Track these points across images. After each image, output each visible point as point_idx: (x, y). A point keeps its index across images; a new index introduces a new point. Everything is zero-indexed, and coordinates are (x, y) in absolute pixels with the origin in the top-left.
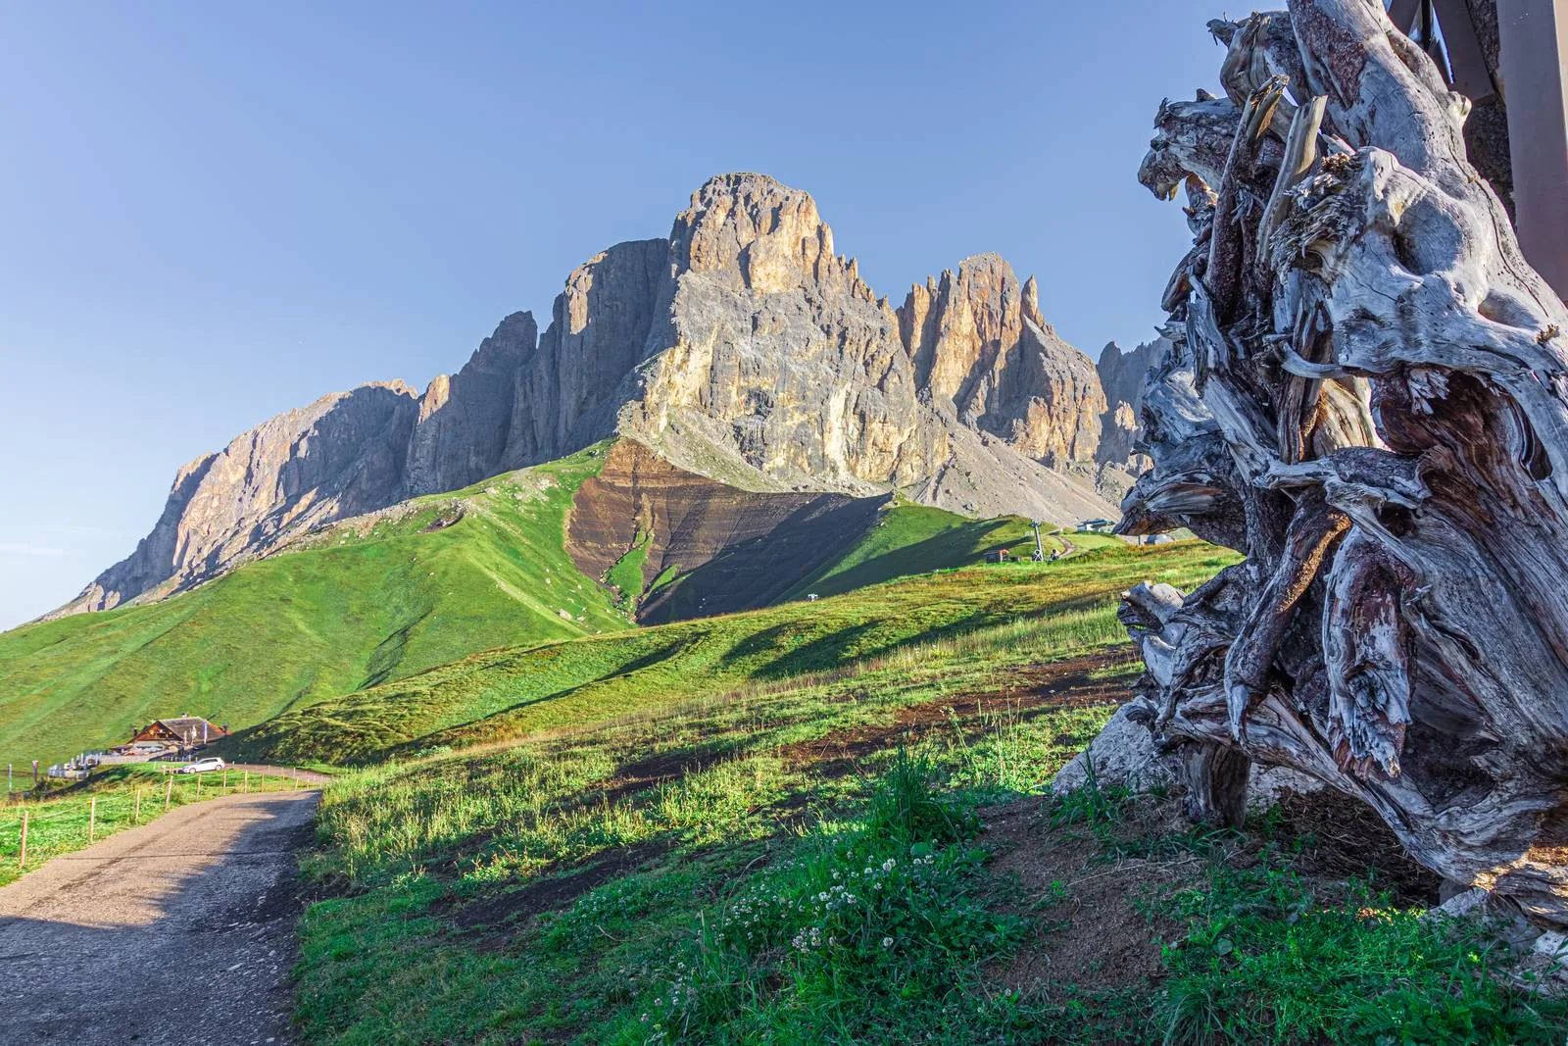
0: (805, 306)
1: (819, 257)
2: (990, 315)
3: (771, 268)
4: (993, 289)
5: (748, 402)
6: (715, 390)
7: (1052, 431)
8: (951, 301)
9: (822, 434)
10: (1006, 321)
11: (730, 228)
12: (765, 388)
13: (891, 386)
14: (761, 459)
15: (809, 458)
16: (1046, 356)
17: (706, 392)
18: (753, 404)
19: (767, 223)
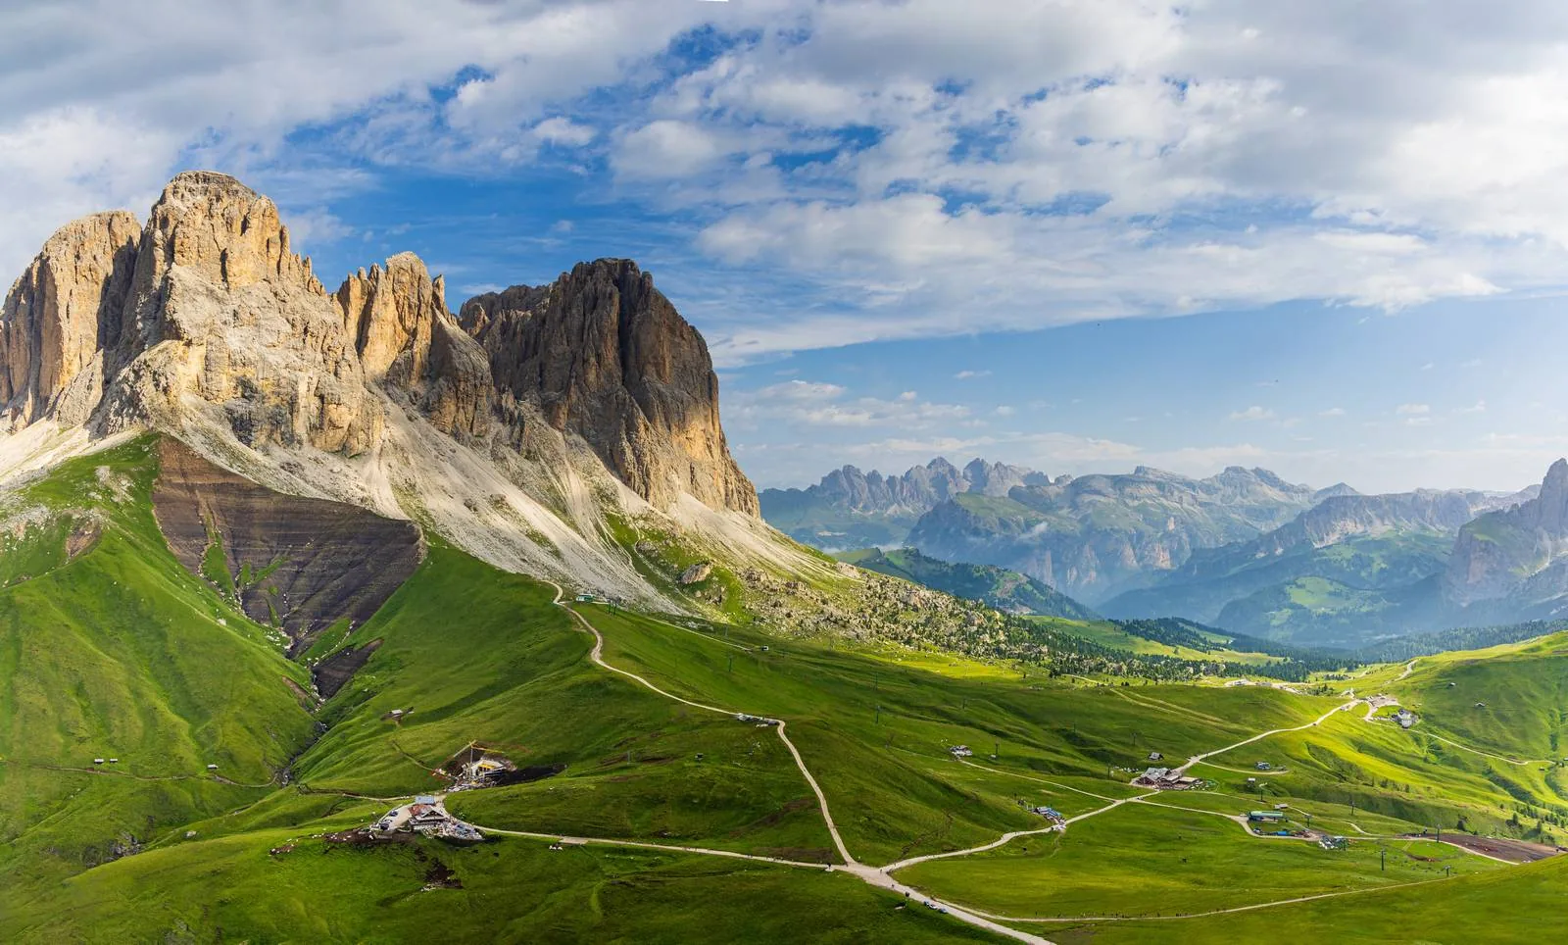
0: (273, 300)
1: (280, 256)
2: (410, 307)
3: (244, 266)
4: (412, 284)
5: (236, 388)
6: (209, 376)
7: (458, 411)
8: (380, 293)
9: (291, 414)
10: (422, 312)
11: (208, 228)
12: (249, 376)
13: (344, 373)
14: (250, 438)
15: (283, 434)
16: (454, 348)
17: (202, 378)
18: (240, 389)
19: (237, 226)
